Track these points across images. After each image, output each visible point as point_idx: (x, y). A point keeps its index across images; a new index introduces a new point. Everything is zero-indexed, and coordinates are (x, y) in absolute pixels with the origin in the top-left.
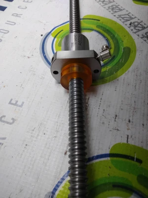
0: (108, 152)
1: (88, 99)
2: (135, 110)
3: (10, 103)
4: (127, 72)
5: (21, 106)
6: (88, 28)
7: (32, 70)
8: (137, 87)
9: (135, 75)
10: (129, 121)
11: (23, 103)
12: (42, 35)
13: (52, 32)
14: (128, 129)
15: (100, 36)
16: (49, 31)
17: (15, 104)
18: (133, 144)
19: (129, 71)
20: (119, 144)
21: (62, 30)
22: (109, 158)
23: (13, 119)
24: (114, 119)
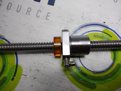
0: (19, 64)
1: (50, 55)
2: (41, 82)
3: (48, 13)
4: (70, 82)
5: (46, 19)
6: (117, 57)
7: (72, 21)
8: (58, 87)
9: (68, 88)
10: (35, 78)
11: (48, 20)
12: (104, 23)
13: (108, 29)
14: (30, 76)
15: (107, 66)
16: (109, 27)
17: (47, 16)
18: (22, 78)
19: (71, 84)
20: (22, 70)
21: (111, 37)
22: (16, 64)
23: (39, 16)
24: (37, 69)
